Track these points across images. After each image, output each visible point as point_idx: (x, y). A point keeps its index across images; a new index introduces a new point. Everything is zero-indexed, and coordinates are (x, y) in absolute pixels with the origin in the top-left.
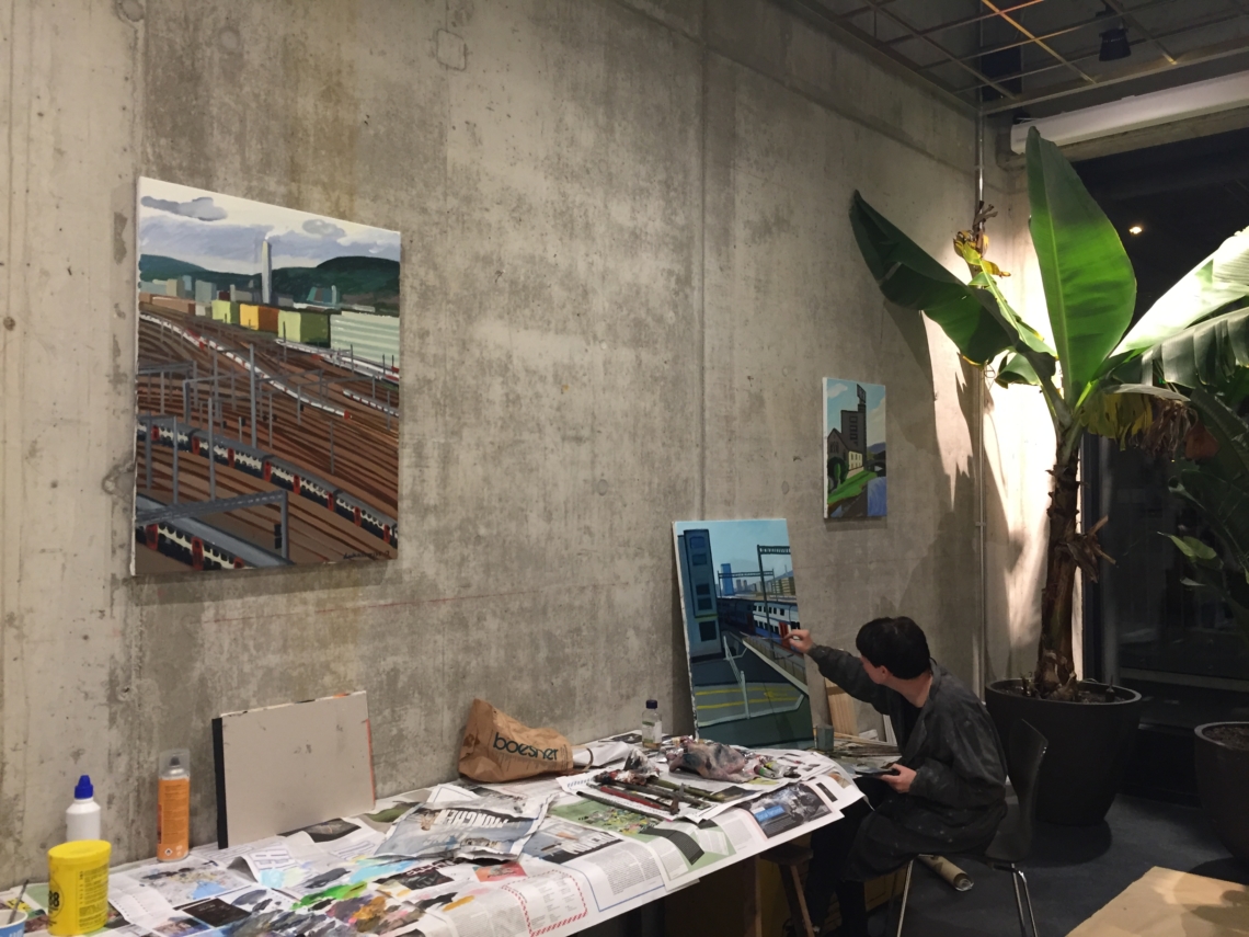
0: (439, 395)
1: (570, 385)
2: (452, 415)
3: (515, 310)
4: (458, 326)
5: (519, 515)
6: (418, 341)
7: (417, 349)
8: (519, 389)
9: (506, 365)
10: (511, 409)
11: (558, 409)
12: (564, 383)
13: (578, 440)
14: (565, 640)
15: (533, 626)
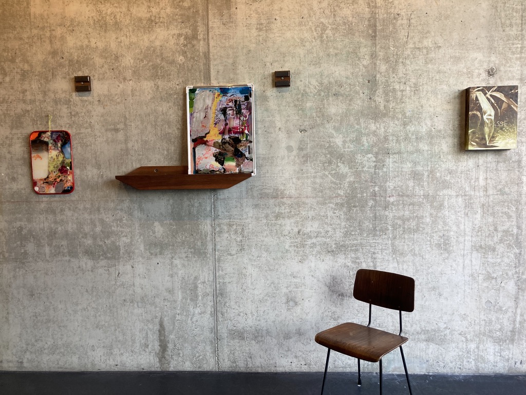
0: (33, 116)
1: (109, 104)
2: (41, 124)
4: (41, 85)
6: (21, 95)
7: (21, 98)
8: (77, 109)
9: (69, 99)
10: (73, 119)
11: (102, 116)
12: (105, 103)
13: (116, 130)
14: (112, 224)
15: (92, 216)
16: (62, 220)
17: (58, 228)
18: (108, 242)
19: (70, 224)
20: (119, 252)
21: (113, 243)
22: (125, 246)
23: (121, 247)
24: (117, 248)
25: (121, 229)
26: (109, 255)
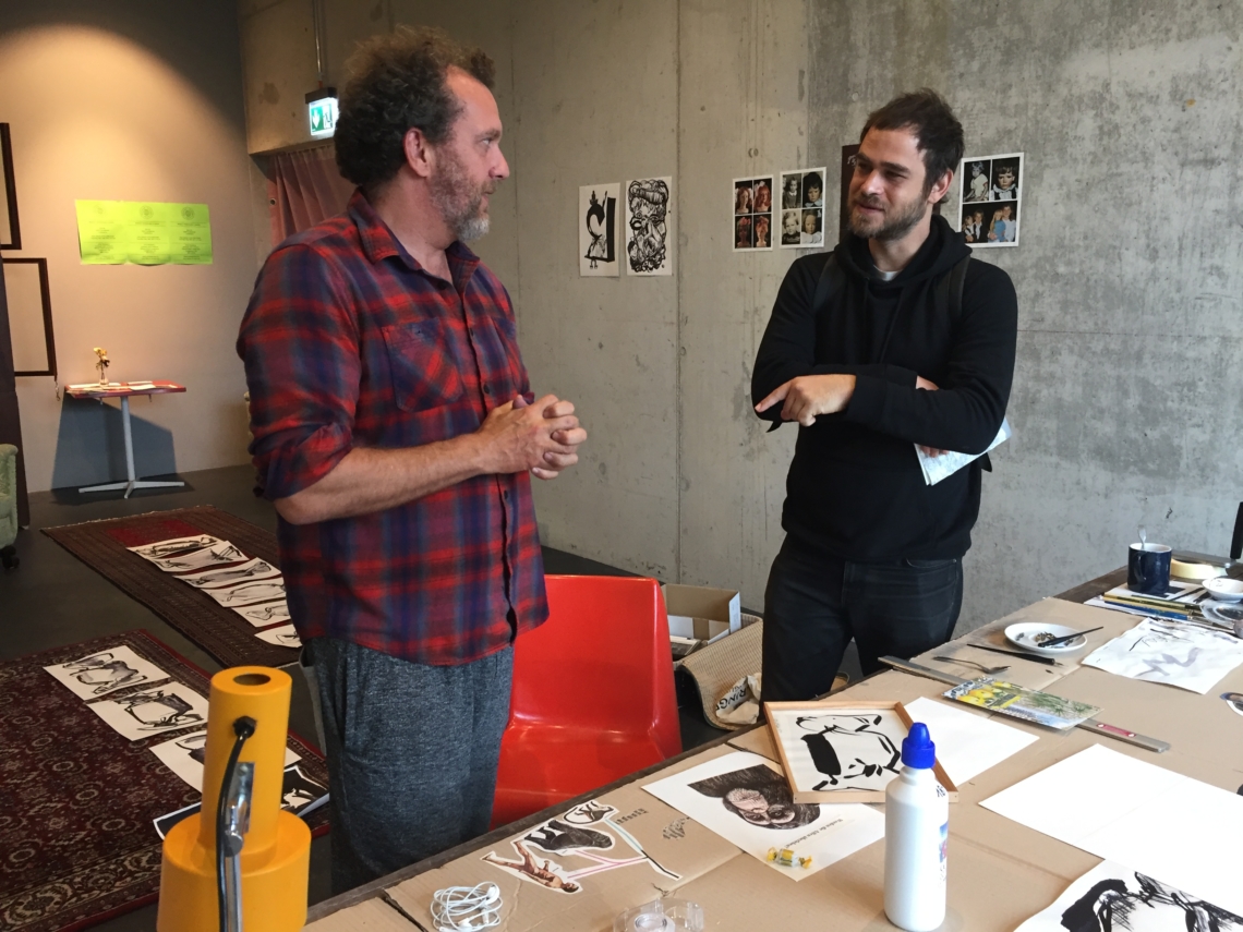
1: (1197, 98)
3: (1117, 32)
4: (1043, 71)
5: (1111, 253)
8: (1117, 118)
9: (1101, 95)
10: (1105, 142)
11: (1176, 130)
12: (1188, 97)
13: (1209, 162)
14: (1169, 393)
15: (1122, 370)
16: (1052, 375)
17: (1039, 391)
18: (1153, 434)
19: (1069, 385)
20: (1178, 464)
21: (1166, 438)
22: (1194, 450)
23: (1184, 452)
24: (1175, 452)
25: (1189, 408)
26: (1151, 466)
